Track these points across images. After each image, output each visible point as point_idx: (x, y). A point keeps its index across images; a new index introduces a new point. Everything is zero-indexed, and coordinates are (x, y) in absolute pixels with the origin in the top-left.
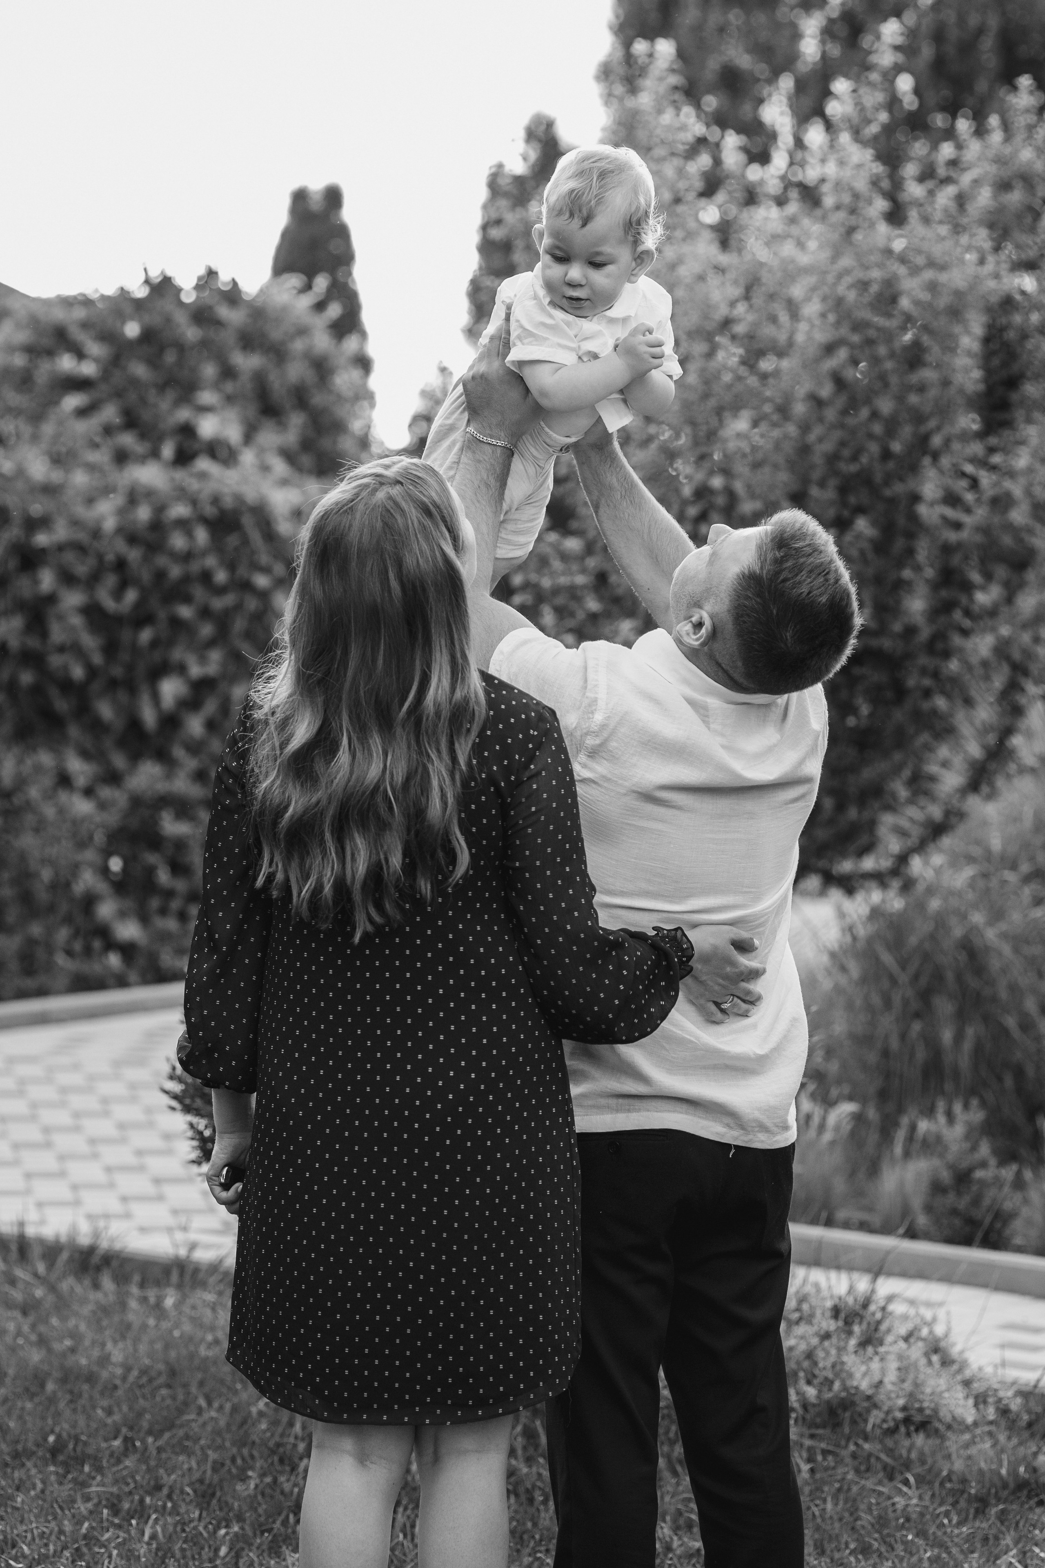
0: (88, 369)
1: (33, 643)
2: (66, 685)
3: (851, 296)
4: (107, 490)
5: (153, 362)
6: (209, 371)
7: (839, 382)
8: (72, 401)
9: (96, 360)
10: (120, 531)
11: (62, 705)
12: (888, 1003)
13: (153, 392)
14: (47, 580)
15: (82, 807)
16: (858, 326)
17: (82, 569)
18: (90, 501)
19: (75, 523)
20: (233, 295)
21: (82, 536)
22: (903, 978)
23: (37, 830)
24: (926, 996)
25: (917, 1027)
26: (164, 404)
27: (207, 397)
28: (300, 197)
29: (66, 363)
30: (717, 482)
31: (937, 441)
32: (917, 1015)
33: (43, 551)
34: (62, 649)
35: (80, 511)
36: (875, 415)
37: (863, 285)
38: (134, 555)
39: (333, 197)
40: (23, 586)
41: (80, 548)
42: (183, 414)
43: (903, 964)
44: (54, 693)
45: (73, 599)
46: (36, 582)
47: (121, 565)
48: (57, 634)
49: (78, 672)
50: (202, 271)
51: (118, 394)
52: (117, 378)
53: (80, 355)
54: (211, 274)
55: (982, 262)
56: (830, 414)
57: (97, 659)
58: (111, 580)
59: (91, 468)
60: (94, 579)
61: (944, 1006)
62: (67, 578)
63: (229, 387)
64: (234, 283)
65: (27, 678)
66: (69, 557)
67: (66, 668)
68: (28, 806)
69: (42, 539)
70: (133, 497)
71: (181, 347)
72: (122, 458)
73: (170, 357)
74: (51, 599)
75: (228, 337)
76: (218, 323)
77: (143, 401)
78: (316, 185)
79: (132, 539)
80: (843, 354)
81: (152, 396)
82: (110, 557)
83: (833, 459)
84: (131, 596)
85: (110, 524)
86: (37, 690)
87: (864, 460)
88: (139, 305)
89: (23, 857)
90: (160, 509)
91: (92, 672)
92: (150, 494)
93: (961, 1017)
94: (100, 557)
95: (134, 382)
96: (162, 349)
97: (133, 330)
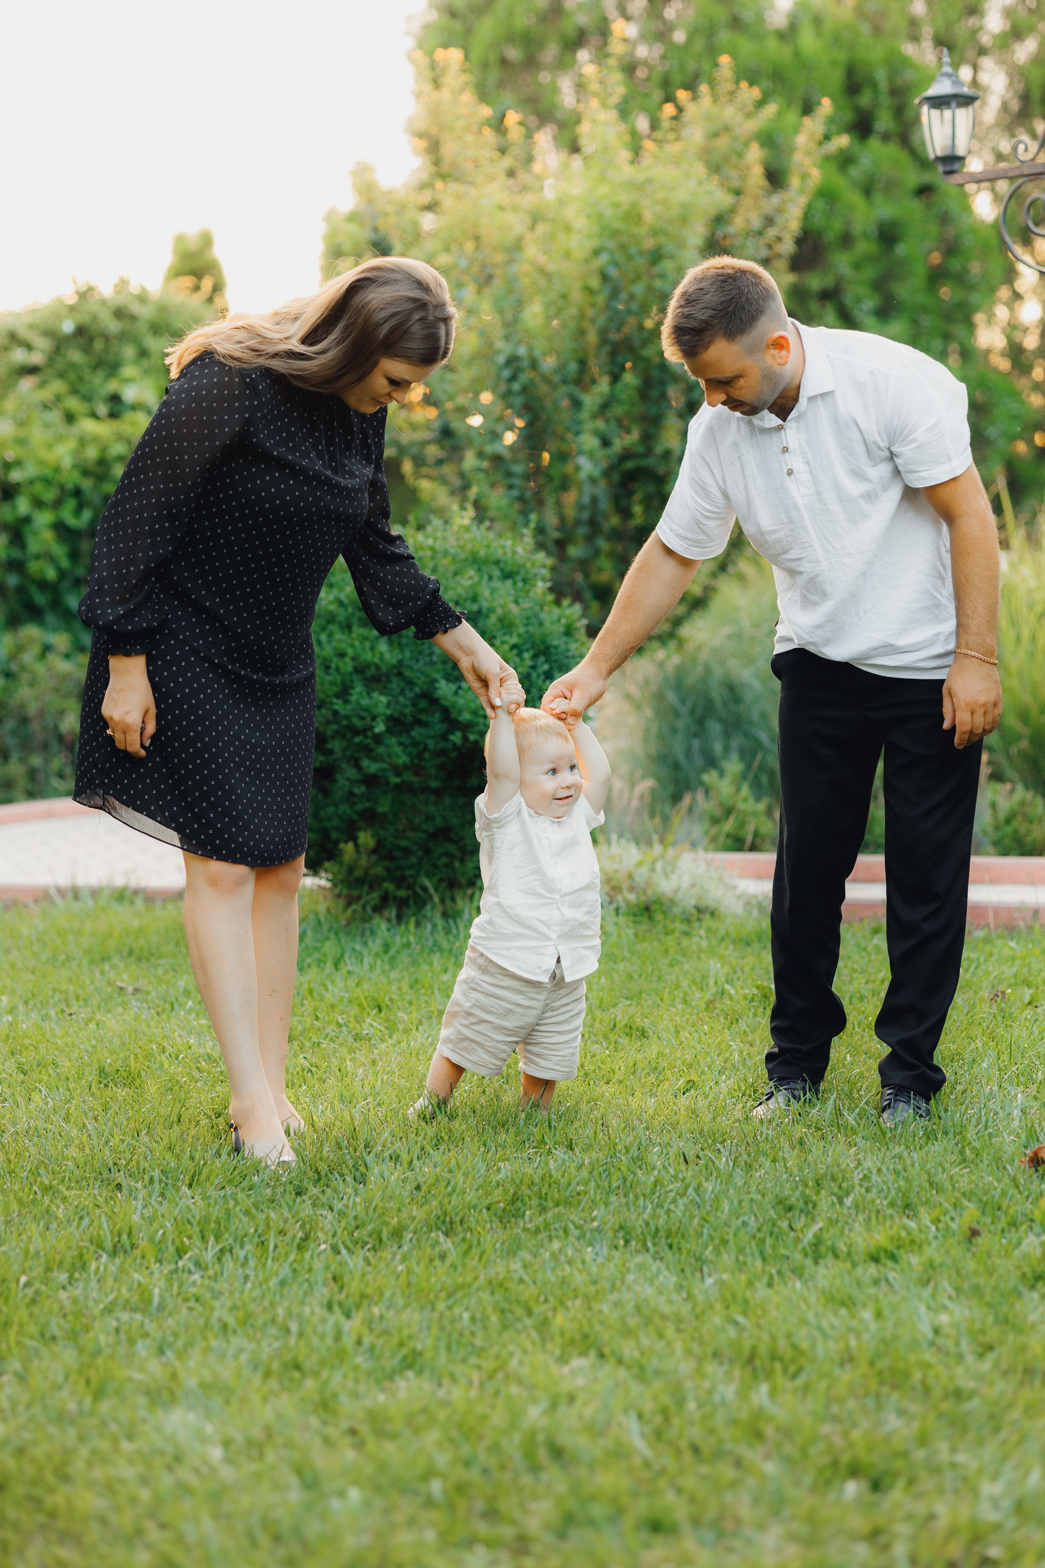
0: (37, 358)
1: (16, 553)
2: (43, 585)
3: (609, 213)
4: (62, 440)
5: (87, 349)
6: (129, 352)
7: (605, 278)
8: (26, 384)
9: (42, 351)
10: (75, 467)
11: (40, 599)
12: (674, 731)
13: (87, 371)
14: (23, 505)
15: (63, 666)
16: (615, 234)
17: (49, 495)
18: (50, 446)
19: (41, 463)
20: (142, 298)
21: (47, 472)
22: (684, 710)
23: (32, 684)
24: (701, 722)
25: (696, 743)
26: (97, 380)
27: (129, 371)
29: (19, 356)
30: (522, 351)
32: (695, 735)
33: (18, 484)
34: (37, 557)
35: (42, 453)
37: (616, 205)
38: (87, 484)
39: (207, 239)
41: (47, 482)
42: (112, 386)
43: (683, 702)
44: (34, 591)
45: (44, 519)
46: (15, 508)
47: (77, 492)
48: (34, 545)
49: (51, 574)
50: (116, 280)
51: (61, 375)
52: (60, 363)
53: (29, 347)
54: (124, 282)
55: (700, 184)
56: (600, 299)
57: (65, 563)
58: (71, 504)
59: (46, 426)
60: (58, 504)
61: (714, 727)
62: (38, 503)
63: (145, 363)
64: (143, 289)
65: (12, 580)
66: (39, 488)
67: (41, 571)
68: (23, 668)
69: (16, 476)
70: (83, 442)
71: (106, 338)
72: (70, 418)
73: (98, 345)
74: (27, 520)
75: (142, 327)
76: (133, 318)
77: (80, 379)
78: (192, 230)
79: (86, 473)
80: (605, 257)
81: (87, 374)
82: (70, 486)
84: (87, 515)
85: (67, 462)
86: (21, 590)
87: (627, 330)
88: (72, 309)
89: (22, 706)
90: (104, 449)
91: (62, 574)
92: (95, 439)
93: (727, 734)
94: (62, 488)
95: (72, 366)
96: (91, 340)
97: (68, 327)
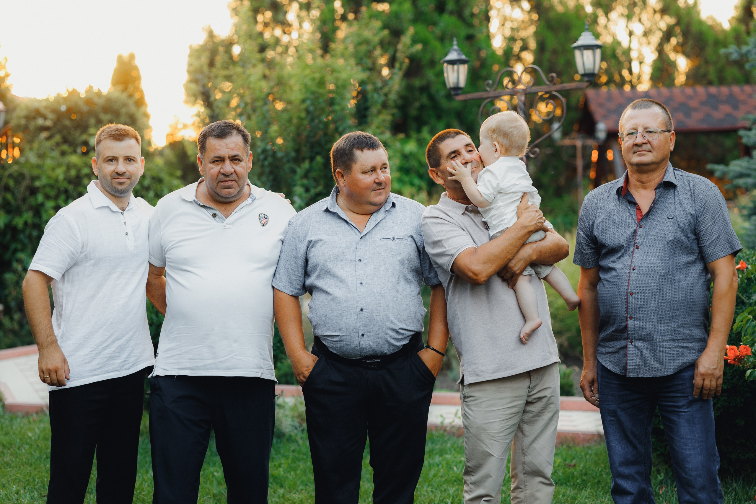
0: (48, 123)
1: (37, 221)
3: (310, 83)
4: (60, 165)
6: (92, 121)
7: (307, 111)
8: (44, 135)
9: (51, 120)
10: (65, 179)
14: (40, 198)
16: (313, 93)
17: (52, 193)
18: (53, 169)
19: (49, 177)
20: (99, 95)
21: (52, 182)
26: (77, 133)
27: (92, 130)
28: (120, 58)
29: (40, 122)
31: (341, 129)
33: (38, 188)
35: (50, 173)
36: (320, 122)
37: (313, 79)
39: (132, 57)
40: (32, 201)
41: (51, 186)
42: (84, 137)
46: (36, 199)
47: (66, 191)
50: (88, 86)
51: (60, 131)
52: (59, 126)
53: (45, 118)
54: (91, 87)
55: (352, 69)
56: (306, 122)
59: (53, 158)
62: (47, 197)
64: (99, 89)
66: (48, 190)
69: (37, 184)
70: (69, 167)
71: (82, 114)
72: (63, 154)
74: (42, 205)
75: (99, 109)
76: (94, 105)
77: (69, 133)
80: (308, 103)
81: (72, 131)
82: (62, 188)
83: (308, 137)
85: (61, 177)
88: (66, 100)
90: (79, 171)
92: (75, 166)
94: (59, 189)
95: (65, 127)
97: (63, 108)
